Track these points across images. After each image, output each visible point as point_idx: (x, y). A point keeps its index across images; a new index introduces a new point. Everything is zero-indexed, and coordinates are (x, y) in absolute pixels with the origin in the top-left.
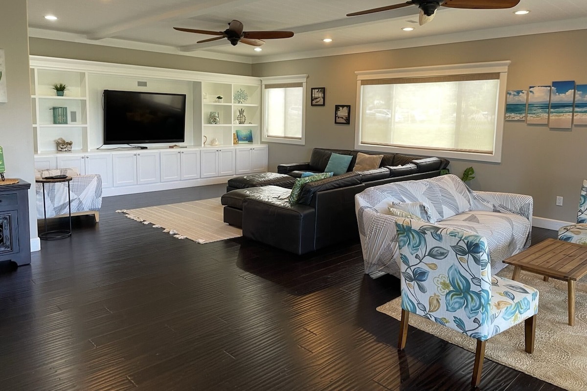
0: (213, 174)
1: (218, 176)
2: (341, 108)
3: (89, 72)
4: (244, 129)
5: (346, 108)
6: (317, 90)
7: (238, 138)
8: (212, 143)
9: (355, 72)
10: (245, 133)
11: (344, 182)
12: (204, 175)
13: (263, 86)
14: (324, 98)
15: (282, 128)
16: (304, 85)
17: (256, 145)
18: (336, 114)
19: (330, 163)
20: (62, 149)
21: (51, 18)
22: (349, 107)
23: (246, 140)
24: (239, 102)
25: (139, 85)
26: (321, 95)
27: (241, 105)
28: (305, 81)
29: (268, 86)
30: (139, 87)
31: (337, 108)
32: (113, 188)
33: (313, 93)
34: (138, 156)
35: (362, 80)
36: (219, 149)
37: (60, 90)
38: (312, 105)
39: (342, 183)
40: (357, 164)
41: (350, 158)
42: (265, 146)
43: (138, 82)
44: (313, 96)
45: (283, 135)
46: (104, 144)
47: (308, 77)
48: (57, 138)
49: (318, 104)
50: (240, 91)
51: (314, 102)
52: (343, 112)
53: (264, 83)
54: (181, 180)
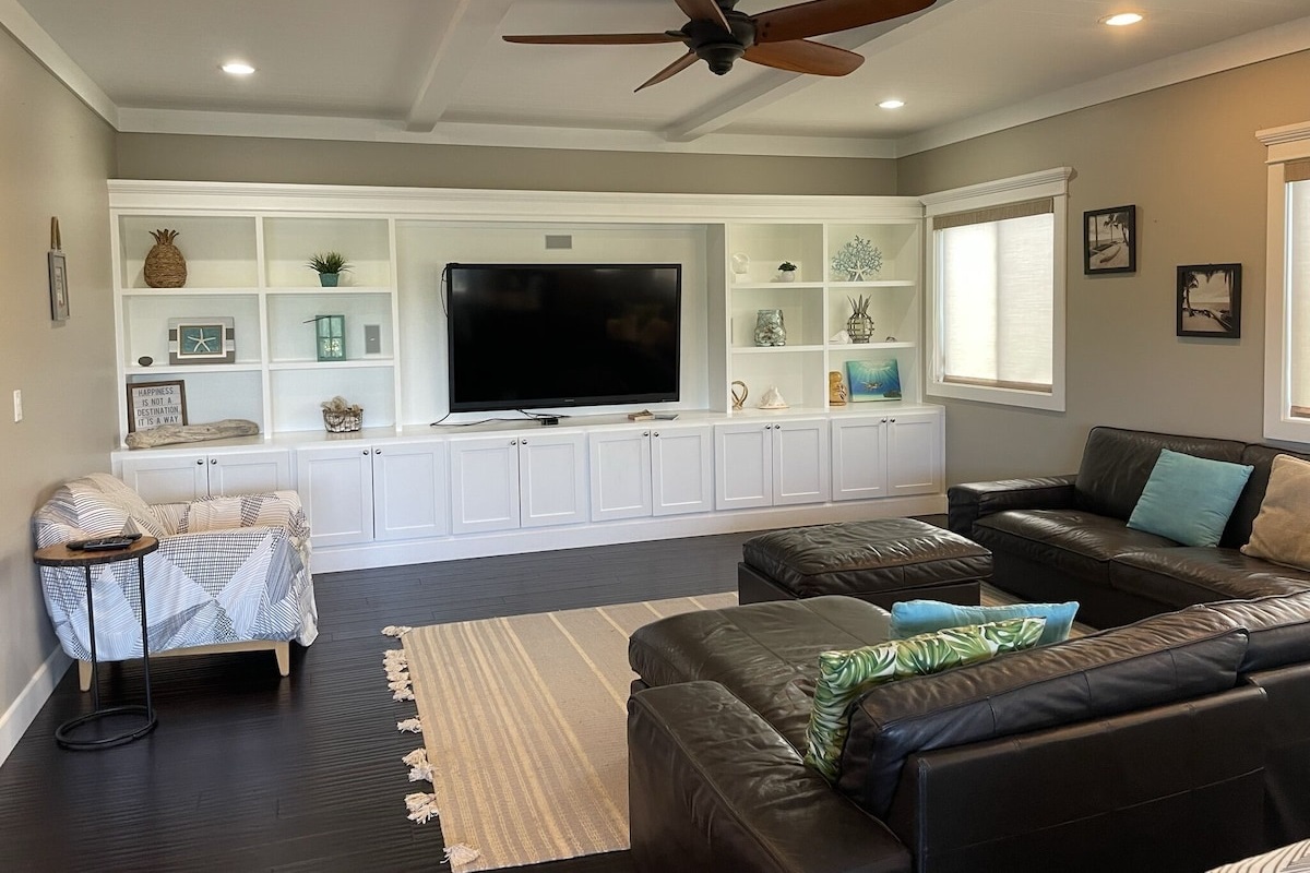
0: (755, 498)
1: (773, 506)
2: (1201, 278)
3: (398, 217)
4: (870, 357)
5: (1221, 274)
6: (1106, 218)
7: (849, 386)
8: (765, 402)
9: (1258, 134)
10: (874, 371)
11: (1119, 682)
12: (728, 499)
13: (930, 222)
14: (1132, 243)
15: (991, 354)
16: (1060, 203)
17: (909, 410)
18: (1180, 299)
19: (1152, 491)
20: (332, 426)
21: (238, 68)
22: (1234, 272)
23: (878, 391)
24: (852, 278)
25: (548, 246)
26: (1119, 233)
27: (860, 284)
28: (1062, 190)
29: (945, 222)
30: (549, 250)
31: (1185, 276)
32: (452, 539)
33: (1092, 228)
34: (522, 446)
35: (1286, 162)
36: (776, 422)
37: (329, 269)
38: (1088, 271)
39: (1110, 689)
40: (1273, 504)
41: (1241, 473)
42: (935, 411)
43: (548, 237)
44: (1092, 238)
45: (992, 376)
46: (451, 411)
47: (1071, 177)
48: (329, 398)
49: (1109, 265)
50: (854, 243)
51: (1095, 262)
52: (1210, 294)
53: (932, 211)
54: (652, 516)
